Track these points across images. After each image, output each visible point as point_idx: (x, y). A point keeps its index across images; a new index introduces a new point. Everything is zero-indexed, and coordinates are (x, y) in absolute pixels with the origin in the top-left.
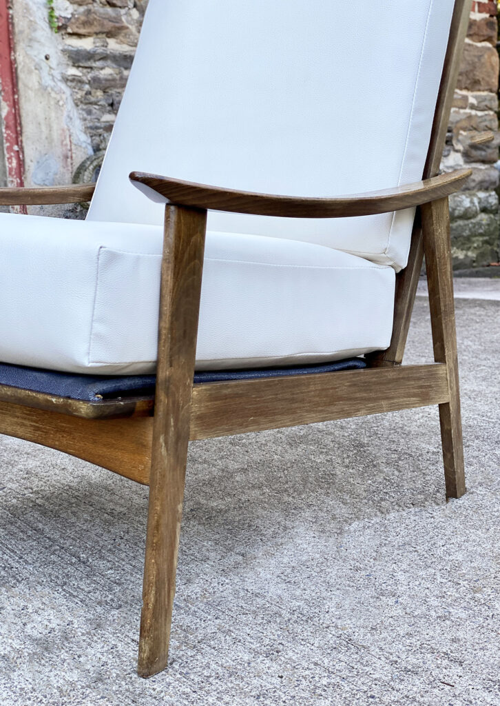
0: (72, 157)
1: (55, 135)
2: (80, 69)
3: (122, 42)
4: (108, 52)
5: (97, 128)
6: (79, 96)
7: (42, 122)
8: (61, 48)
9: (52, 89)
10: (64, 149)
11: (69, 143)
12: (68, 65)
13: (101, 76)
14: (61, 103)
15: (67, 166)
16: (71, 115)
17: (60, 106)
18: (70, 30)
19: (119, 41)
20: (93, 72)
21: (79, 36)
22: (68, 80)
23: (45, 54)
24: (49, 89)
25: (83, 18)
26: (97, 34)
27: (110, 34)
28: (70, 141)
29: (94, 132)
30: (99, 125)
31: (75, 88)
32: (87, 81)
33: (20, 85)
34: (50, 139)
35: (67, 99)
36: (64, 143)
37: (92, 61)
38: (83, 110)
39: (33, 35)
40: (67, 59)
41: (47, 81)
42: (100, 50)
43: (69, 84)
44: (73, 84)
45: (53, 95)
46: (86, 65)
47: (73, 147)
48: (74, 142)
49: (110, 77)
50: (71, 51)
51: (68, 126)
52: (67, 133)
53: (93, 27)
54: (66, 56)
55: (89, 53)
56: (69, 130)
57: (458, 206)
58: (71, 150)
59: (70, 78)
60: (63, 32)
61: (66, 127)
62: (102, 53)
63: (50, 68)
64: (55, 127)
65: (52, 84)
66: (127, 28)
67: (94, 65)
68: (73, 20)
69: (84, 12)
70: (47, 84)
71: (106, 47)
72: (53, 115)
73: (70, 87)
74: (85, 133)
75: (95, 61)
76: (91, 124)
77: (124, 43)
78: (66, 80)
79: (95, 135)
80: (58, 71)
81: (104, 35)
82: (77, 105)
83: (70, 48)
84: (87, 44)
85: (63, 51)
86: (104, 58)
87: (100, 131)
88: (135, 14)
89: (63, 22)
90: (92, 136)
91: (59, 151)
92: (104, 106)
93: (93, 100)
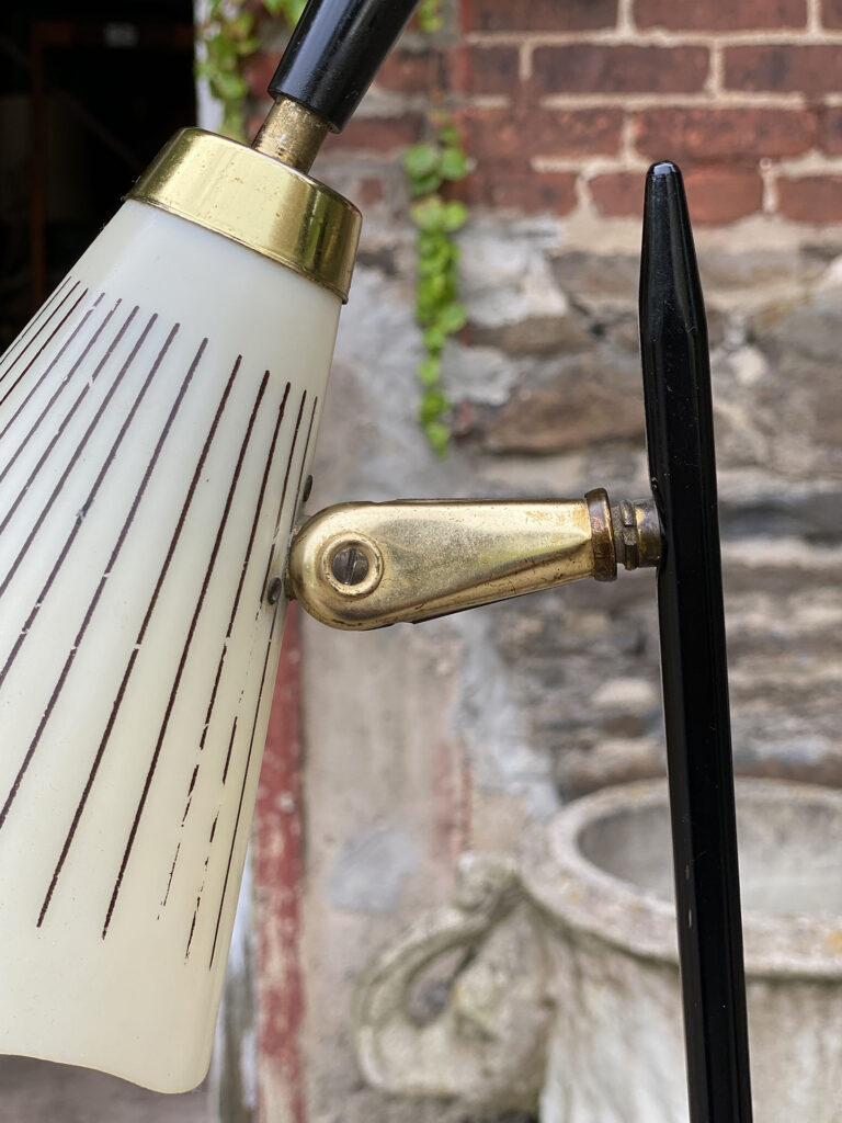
0: (466, 825)
5: (572, 726)
6: (517, 634)
7: (375, 723)
10: (441, 802)
14: (443, 667)
16: (479, 699)
17: (437, 675)
18: (493, 442)
21: (530, 454)
25: (550, 397)
26: (594, 443)
28: (467, 782)
29: (565, 738)
30: (580, 713)
34: (395, 778)
36: (444, 784)
38: (531, 671)
39: (364, 468)
45: (419, 644)
47: (475, 796)
48: (480, 781)
51: (461, 739)
52: (456, 758)
53: (583, 421)
56: (463, 744)
58: (465, 804)
60: (474, 447)
61: (454, 739)
64: (417, 738)
68: (511, 410)
69: (558, 378)
74: (534, 744)
76: (557, 715)
79: (571, 746)
81: (624, 446)
84: (560, 477)
87: (588, 735)
88: (750, 366)
89: (473, 417)
90: (556, 752)
91: (424, 808)
92: (603, 659)
93: (567, 640)
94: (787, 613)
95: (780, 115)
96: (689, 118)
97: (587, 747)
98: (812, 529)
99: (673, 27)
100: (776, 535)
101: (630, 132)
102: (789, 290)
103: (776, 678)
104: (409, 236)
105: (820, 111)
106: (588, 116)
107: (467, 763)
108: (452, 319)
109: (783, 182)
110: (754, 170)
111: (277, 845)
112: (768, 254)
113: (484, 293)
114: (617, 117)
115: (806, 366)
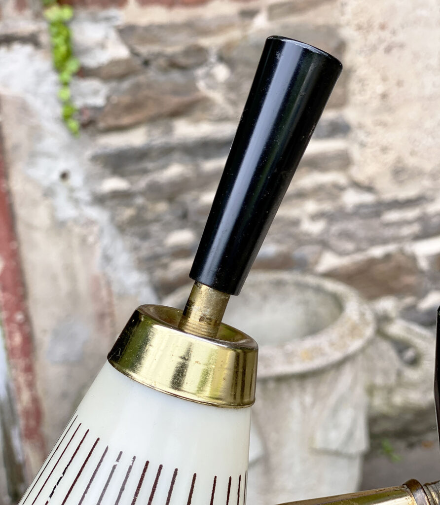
0: (111, 313)
1: (84, 287)
2: (126, 176)
3: (197, 121)
4: (174, 142)
5: (157, 257)
6: (125, 217)
8: (89, 153)
9: (75, 222)
10: (99, 304)
11: (106, 293)
12: (102, 175)
13: (163, 180)
14: (91, 239)
15: (105, 329)
16: (110, 252)
17: (88, 244)
18: (101, 125)
19: (193, 120)
20: (148, 176)
21: (121, 128)
22: (104, 199)
23: (60, 172)
24: (70, 223)
25: (126, 99)
26: (151, 119)
27: (178, 113)
28: (110, 293)
29: (154, 263)
30: (161, 252)
32: (139, 192)
33: (21, 228)
35: (101, 231)
36: (99, 296)
37: (146, 161)
38: (134, 235)
39: (37, 146)
40: (102, 167)
41: (67, 211)
42: (159, 142)
43: (107, 204)
44: (114, 203)
45: (77, 230)
46: (135, 169)
48: (116, 292)
49: (179, 179)
50: (109, 154)
51: (104, 272)
52: (103, 282)
53: (144, 109)
54: (100, 163)
55: (138, 150)
56: (107, 276)
58: (110, 304)
59: (108, 196)
60: (91, 128)
61: (100, 273)
62: (163, 146)
63: (72, 189)
64: (82, 275)
65: (74, 213)
66: (209, 98)
67: (150, 166)
68: (108, 109)
69: (129, 89)
70: (65, 217)
71: (171, 134)
72: (78, 260)
73: (107, 209)
74: (140, 269)
75: (150, 160)
76: (148, 253)
77: (203, 121)
78: (100, 200)
79: (157, 267)
80: (85, 191)
81: (165, 118)
84: (136, 138)
85: (95, 158)
86: (167, 152)
87: (165, 260)
88: (222, 72)
89: (90, 115)
90: (150, 271)
91: (90, 309)
97: (165, 266)
102: (235, 34)
104: (44, 26)
107: (109, 284)
108: (72, 66)
111: (18, 339)
112: (224, 17)
113: (86, 51)
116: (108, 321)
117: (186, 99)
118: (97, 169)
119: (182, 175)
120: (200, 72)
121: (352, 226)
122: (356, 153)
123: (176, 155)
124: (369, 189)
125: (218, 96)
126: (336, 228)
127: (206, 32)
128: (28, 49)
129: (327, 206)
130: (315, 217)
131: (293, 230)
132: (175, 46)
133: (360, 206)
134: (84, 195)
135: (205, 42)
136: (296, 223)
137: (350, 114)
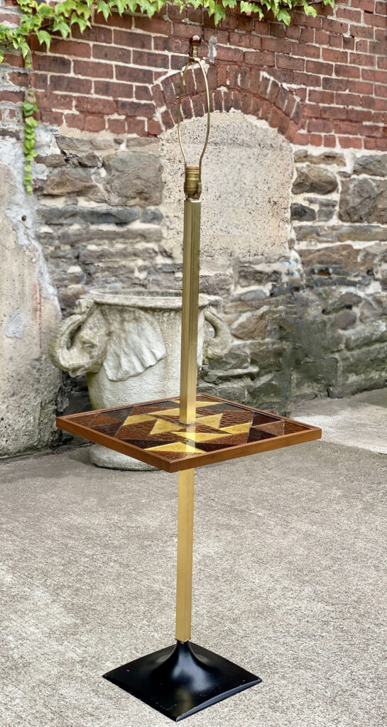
0: (40, 310)
1: (27, 290)
2: (52, 226)
3: (90, 199)
4: (78, 210)
5: (63, 280)
6: (49, 251)
7: (16, 279)
8: (36, 208)
9: (27, 248)
10: (34, 302)
11: (38, 296)
12: (41, 223)
13: (70, 232)
14: (34, 260)
15: (36, 318)
16: (42, 270)
17: (33, 263)
18: (45, 192)
19: (87, 198)
20: (63, 228)
21: (53, 196)
22: (40, 237)
23: (22, 215)
24: (24, 248)
25: (57, 179)
26: (68, 193)
27: (80, 193)
28: (40, 295)
29: (60, 283)
30: (65, 276)
31: (46, 244)
32: (57, 237)
34: (22, 294)
35: (39, 255)
36: (35, 297)
37: (63, 218)
38: (52, 263)
39: (13, 198)
40: (41, 218)
41: (23, 241)
42: (71, 208)
43: (42, 241)
44: (45, 241)
46: (57, 222)
47: (42, 300)
48: (43, 295)
49: (78, 232)
50: (45, 210)
51: (39, 281)
52: (38, 287)
53: (65, 187)
54: (40, 216)
55: (60, 211)
56: (40, 285)
57: (375, 331)
58: (40, 303)
59: (42, 235)
60: (39, 193)
61: (37, 282)
62: (72, 211)
63: (26, 228)
64: (27, 282)
65: (27, 242)
66: (96, 186)
67: (64, 222)
68: (48, 182)
69: (58, 173)
70: (22, 244)
71: (76, 204)
72: (26, 271)
73: (42, 244)
74: (53, 286)
75: (65, 218)
76: (59, 277)
77: (92, 200)
78: (39, 237)
79: (61, 286)
80: (32, 230)
81: (75, 195)
82: (47, 260)
83: (44, 208)
84: (59, 204)
85: (38, 211)
86: (74, 215)
87: (66, 282)
88: (103, 172)
89: (40, 184)
90: (58, 288)
91: (29, 304)
92: (70, 259)
93: (61, 254)
94: (112, 245)
95: (108, 101)
96: (88, 101)
97: (66, 286)
98: (118, 221)
99: (83, 75)
100: (109, 223)
101: (74, 103)
102: (113, 152)
103: (110, 265)
104: (23, 128)
105: (117, 102)
106: (64, 97)
107: (41, 290)
108: (34, 154)
109: (109, 120)
110: (102, 117)
112: (107, 141)
113: (41, 146)
114: (71, 97)
115: (117, 174)
116: (38, 312)
117: (88, 184)
118: (39, 218)
119: (79, 230)
120: (93, 170)
121: (159, 277)
122: (165, 233)
123: (78, 218)
124: (170, 256)
125: (101, 187)
126: (152, 278)
127: (98, 149)
128: (14, 140)
129: (147, 263)
130: (141, 269)
131: (131, 276)
132: (83, 152)
133: (165, 265)
134: (31, 233)
135: (97, 153)
136: (132, 272)
137: (162, 209)
